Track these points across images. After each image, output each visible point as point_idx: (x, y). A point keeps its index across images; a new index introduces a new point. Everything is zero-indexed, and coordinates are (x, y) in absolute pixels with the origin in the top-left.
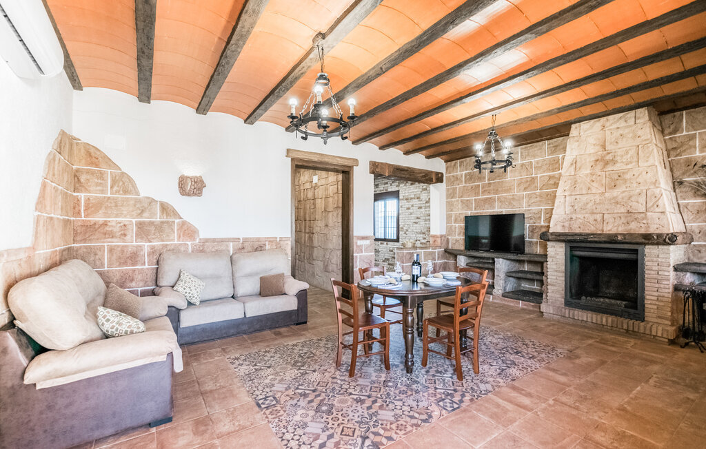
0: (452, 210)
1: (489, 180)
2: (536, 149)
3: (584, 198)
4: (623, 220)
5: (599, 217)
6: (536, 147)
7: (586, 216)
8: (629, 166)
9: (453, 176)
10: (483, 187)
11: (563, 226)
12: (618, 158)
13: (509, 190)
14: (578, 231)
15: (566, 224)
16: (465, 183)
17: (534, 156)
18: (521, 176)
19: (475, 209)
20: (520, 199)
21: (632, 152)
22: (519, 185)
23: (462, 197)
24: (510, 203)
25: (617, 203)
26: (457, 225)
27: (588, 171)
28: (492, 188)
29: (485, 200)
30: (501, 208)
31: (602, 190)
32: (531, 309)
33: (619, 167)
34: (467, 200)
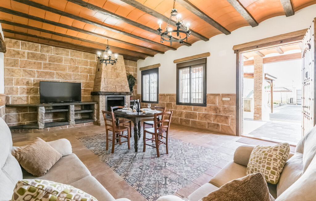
0: (12, 76)
1: (50, 61)
2: (78, 54)
3: (110, 80)
4: (120, 88)
5: (115, 86)
6: (78, 53)
7: (111, 86)
8: (120, 72)
9: (14, 50)
10: (45, 64)
11: (105, 89)
12: (118, 68)
13: (64, 69)
14: (110, 91)
15: (106, 89)
16: (28, 58)
17: (78, 57)
18: (71, 64)
19: (38, 77)
20: (70, 76)
21: (121, 68)
22: (69, 69)
23: (24, 67)
24: (65, 77)
25: (119, 82)
26: (19, 87)
27: (110, 71)
28: (52, 66)
29: (46, 73)
30: (58, 79)
31: (115, 78)
32: (90, 125)
33: (118, 71)
34: (30, 71)
